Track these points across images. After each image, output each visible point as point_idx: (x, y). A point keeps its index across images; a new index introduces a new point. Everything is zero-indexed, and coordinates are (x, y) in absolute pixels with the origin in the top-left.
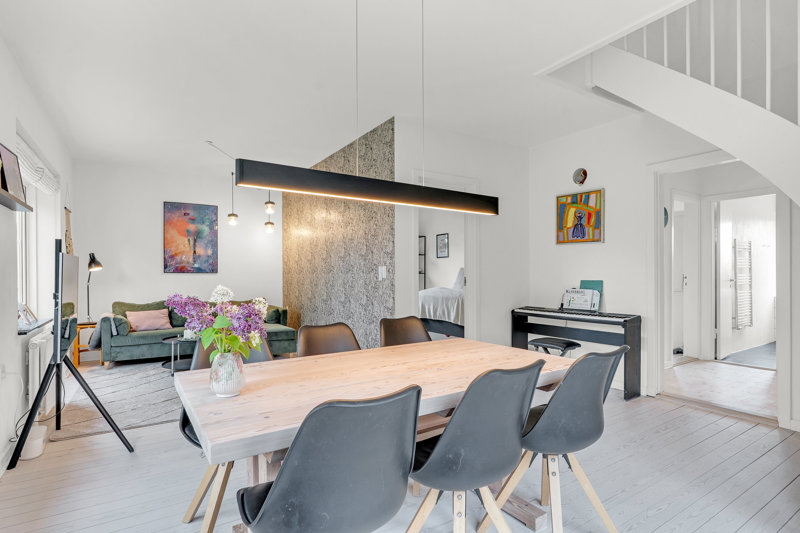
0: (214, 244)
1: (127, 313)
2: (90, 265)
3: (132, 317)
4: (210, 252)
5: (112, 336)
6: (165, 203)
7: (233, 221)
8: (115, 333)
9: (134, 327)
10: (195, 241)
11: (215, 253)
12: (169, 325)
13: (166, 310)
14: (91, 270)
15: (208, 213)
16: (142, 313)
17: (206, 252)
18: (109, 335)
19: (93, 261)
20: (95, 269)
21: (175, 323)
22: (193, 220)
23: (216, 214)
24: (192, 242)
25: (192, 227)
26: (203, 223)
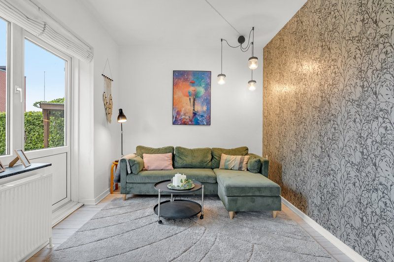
0: (208, 102)
1: (144, 155)
2: (118, 118)
3: (147, 159)
4: (205, 108)
5: (127, 174)
6: (174, 71)
7: (222, 81)
8: (129, 172)
9: (146, 167)
10: (194, 100)
11: (209, 109)
12: (171, 167)
13: (170, 154)
14: (119, 121)
15: (203, 77)
16: (153, 156)
17: (203, 108)
18: (125, 173)
19: (121, 115)
20: (122, 121)
21: (176, 165)
22: (193, 83)
23: (210, 78)
24: (192, 100)
25: (192, 89)
26: (200, 85)
